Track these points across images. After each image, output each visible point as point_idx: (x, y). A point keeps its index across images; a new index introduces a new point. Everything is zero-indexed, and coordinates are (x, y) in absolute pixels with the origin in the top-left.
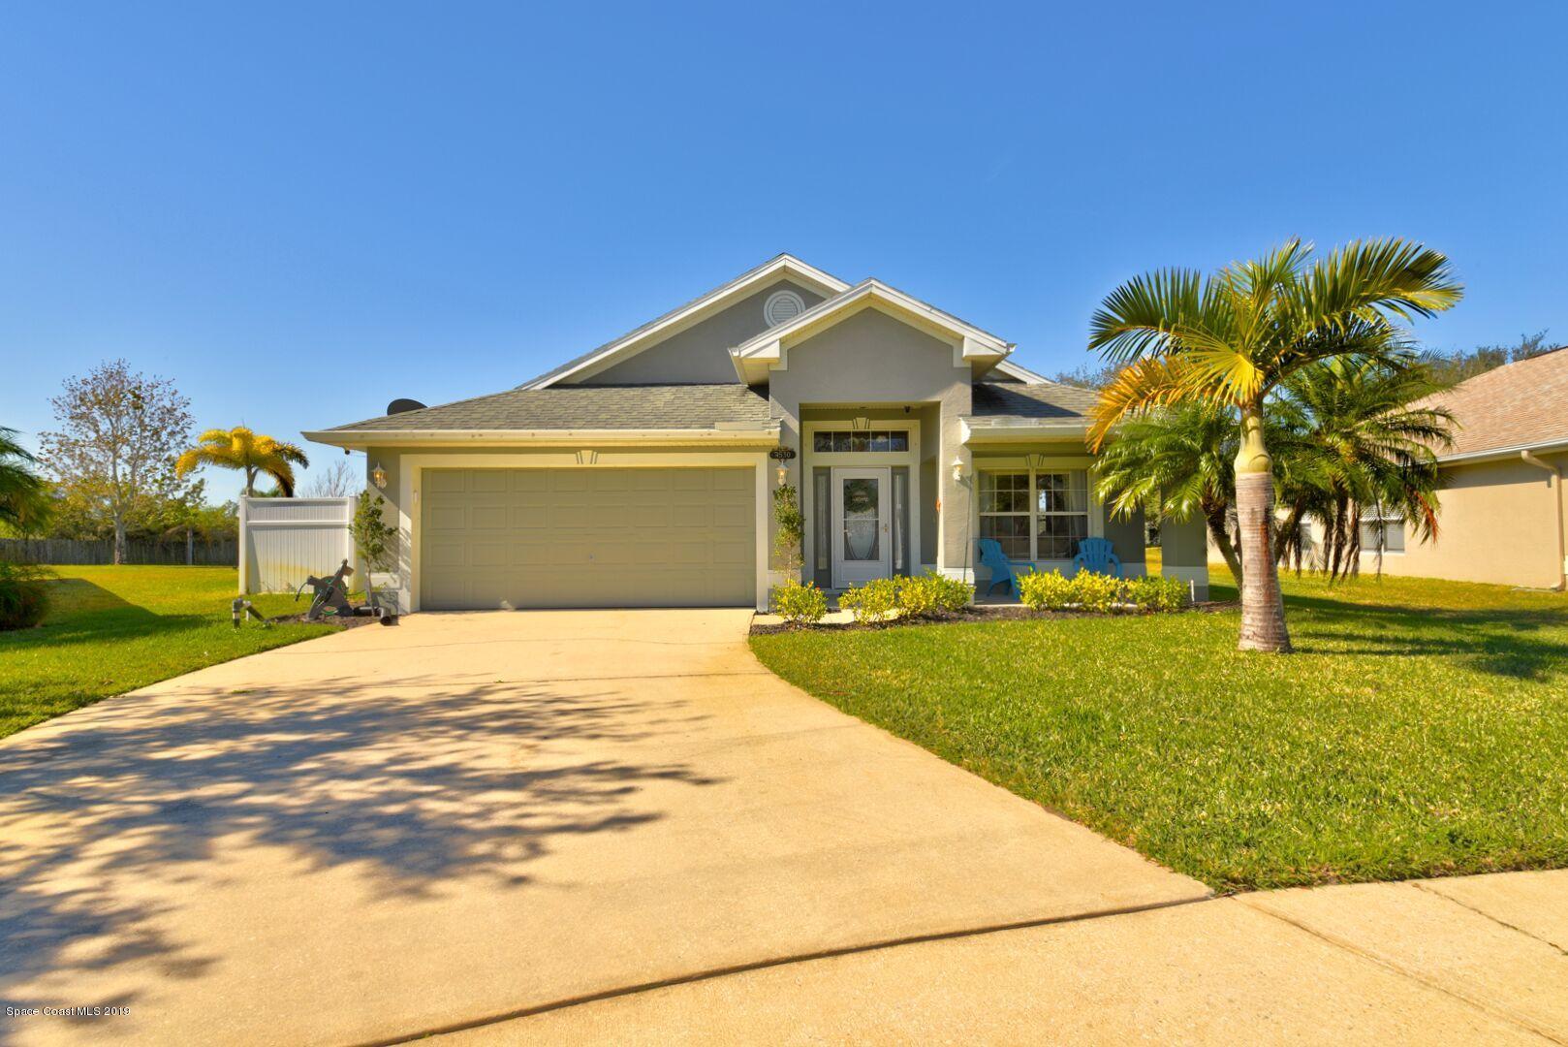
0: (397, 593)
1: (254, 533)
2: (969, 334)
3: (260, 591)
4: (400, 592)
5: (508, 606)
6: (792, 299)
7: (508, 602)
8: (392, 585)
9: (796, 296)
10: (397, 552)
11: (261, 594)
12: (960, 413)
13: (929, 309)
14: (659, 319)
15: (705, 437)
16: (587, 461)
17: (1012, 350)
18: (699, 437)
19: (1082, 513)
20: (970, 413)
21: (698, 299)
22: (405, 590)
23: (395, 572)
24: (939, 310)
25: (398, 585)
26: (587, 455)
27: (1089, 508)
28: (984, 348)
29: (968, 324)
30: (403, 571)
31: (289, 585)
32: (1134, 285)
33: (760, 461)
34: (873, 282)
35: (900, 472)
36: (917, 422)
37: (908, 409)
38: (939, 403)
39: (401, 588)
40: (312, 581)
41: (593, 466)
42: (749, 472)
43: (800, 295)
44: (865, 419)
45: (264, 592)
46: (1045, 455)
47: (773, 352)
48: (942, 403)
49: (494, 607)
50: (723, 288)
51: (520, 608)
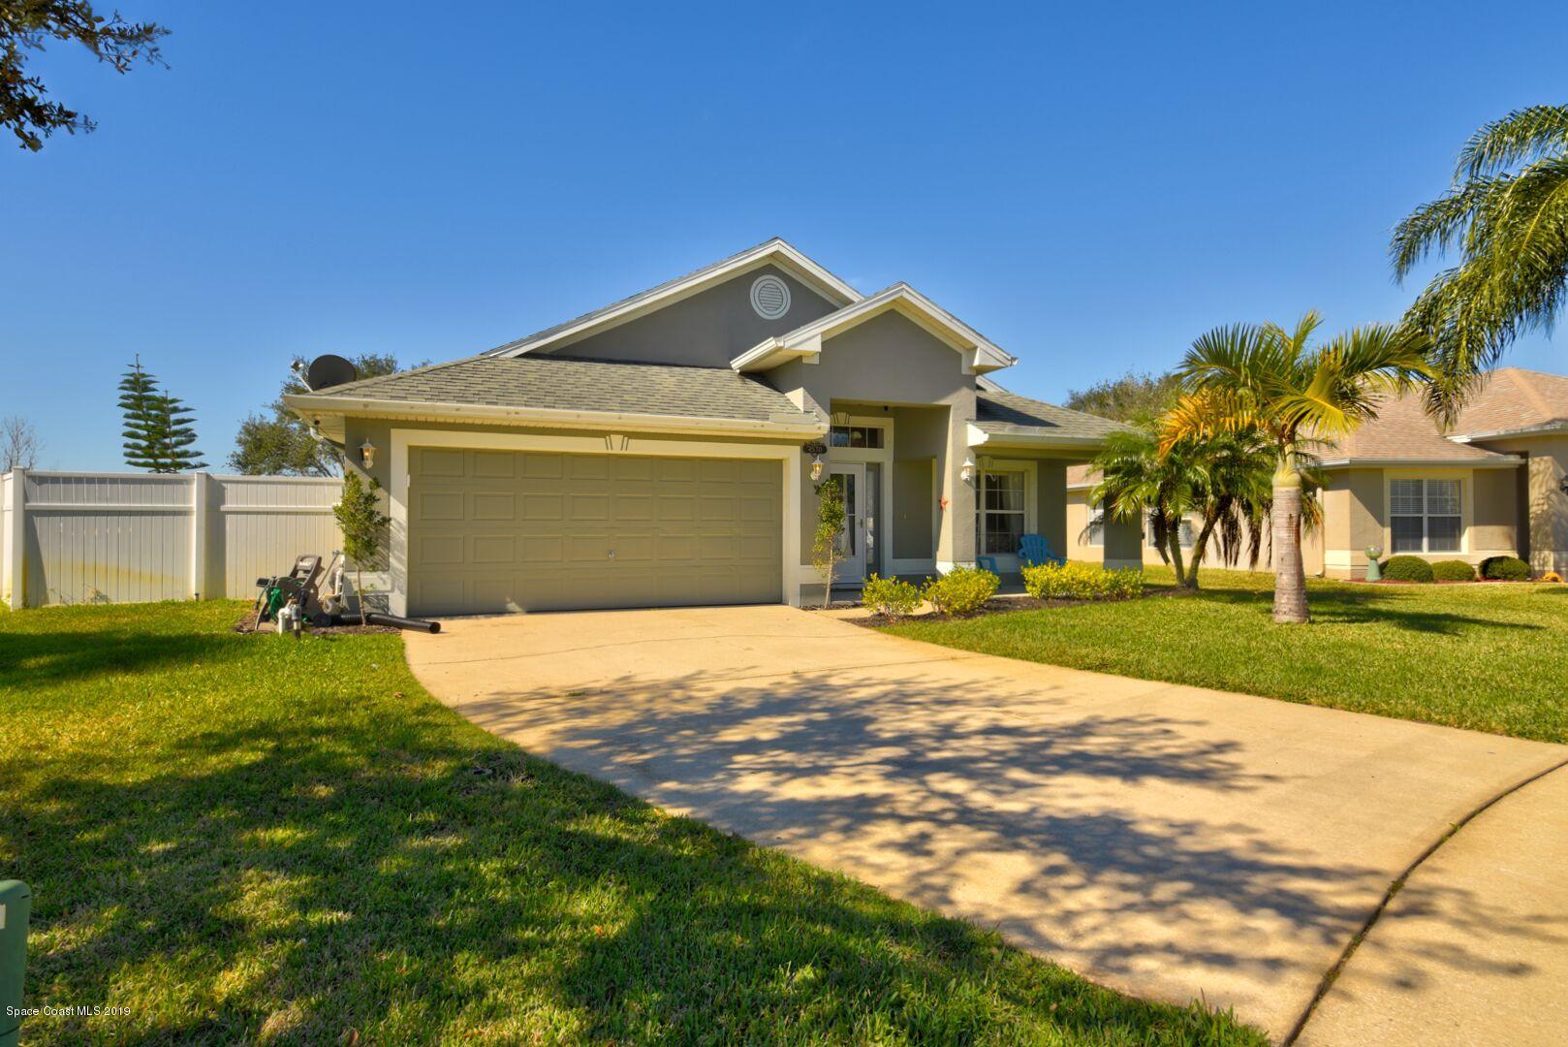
0: (387, 596)
1: (37, 520)
2: (981, 345)
3: (46, 600)
4: (390, 595)
5: (518, 609)
6: (778, 285)
7: (517, 603)
8: (380, 587)
9: (780, 281)
10: (387, 546)
11: (50, 606)
12: (967, 417)
13: (949, 318)
14: (648, 291)
15: (759, 428)
16: (617, 446)
17: (1015, 363)
18: (752, 428)
19: (1021, 512)
20: (975, 418)
21: (690, 275)
22: (397, 592)
23: (384, 571)
24: (958, 320)
25: (389, 587)
26: (617, 439)
27: (1026, 508)
28: (993, 360)
29: (981, 336)
30: (395, 570)
31: (97, 593)
32: (1219, 331)
33: (793, 456)
34: (904, 286)
35: (875, 469)
36: (891, 421)
37: (886, 408)
38: (948, 408)
39: (392, 591)
40: (262, 582)
41: (624, 452)
42: (777, 465)
43: (785, 282)
44: (845, 414)
45: (54, 602)
46: (995, 457)
47: (815, 346)
48: (952, 408)
49: (500, 611)
50: (716, 266)
51: (534, 610)
